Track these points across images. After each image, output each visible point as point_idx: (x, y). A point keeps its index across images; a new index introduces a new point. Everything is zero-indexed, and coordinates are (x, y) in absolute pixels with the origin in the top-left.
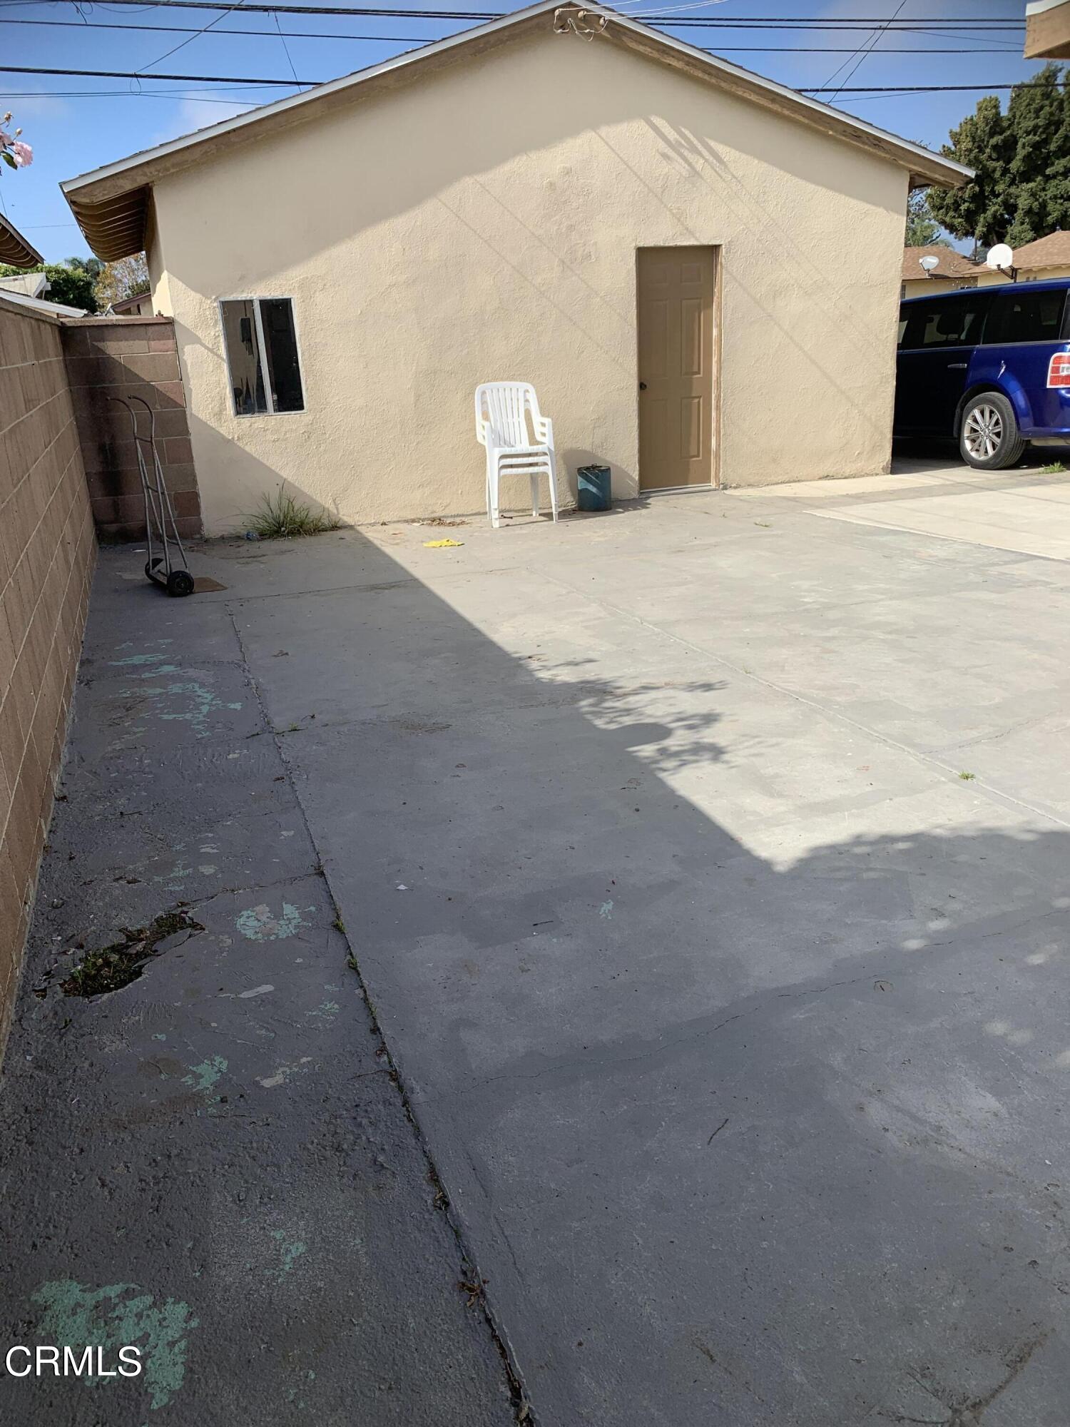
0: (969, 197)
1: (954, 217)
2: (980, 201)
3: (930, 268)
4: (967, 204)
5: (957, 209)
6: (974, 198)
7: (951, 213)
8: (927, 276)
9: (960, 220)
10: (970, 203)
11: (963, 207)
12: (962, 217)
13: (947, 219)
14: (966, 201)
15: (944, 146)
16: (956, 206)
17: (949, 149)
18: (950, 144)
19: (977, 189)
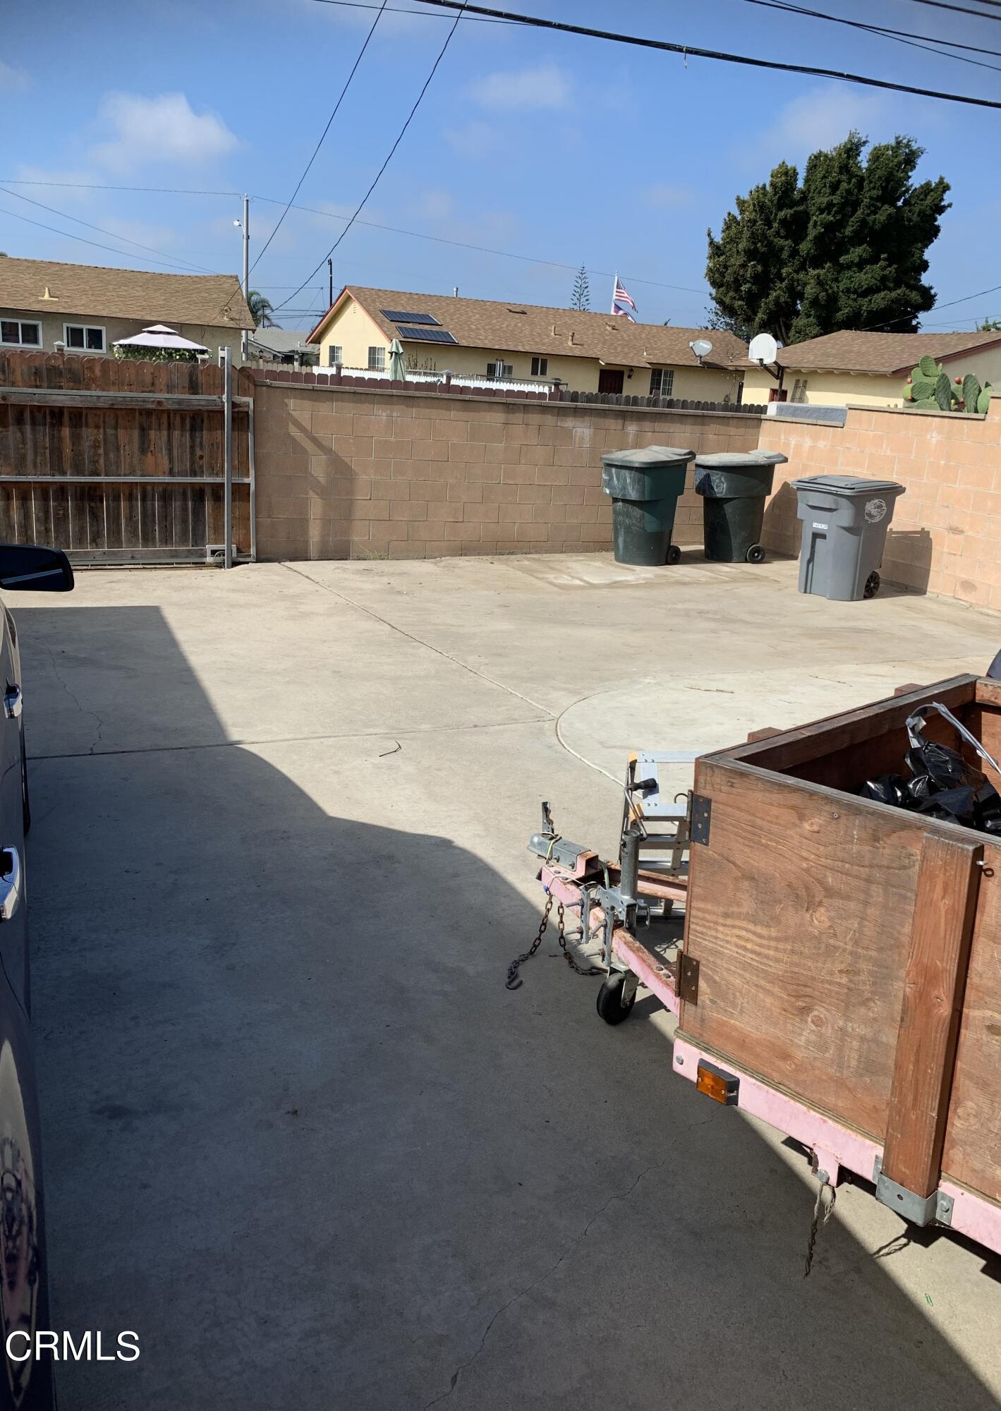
0: (751, 277)
1: (734, 298)
2: (763, 282)
3: (703, 355)
4: (748, 285)
5: (737, 290)
6: (756, 278)
7: (731, 294)
8: (698, 363)
9: (740, 303)
10: (753, 284)
11: (744, 288)
12: (743, 300)
13: (727, 300)
14: (748, 282)
15: (729, 214)
16: (737, 284)
17: (735, 218)
18: (736, 212)
19: (759, 268)
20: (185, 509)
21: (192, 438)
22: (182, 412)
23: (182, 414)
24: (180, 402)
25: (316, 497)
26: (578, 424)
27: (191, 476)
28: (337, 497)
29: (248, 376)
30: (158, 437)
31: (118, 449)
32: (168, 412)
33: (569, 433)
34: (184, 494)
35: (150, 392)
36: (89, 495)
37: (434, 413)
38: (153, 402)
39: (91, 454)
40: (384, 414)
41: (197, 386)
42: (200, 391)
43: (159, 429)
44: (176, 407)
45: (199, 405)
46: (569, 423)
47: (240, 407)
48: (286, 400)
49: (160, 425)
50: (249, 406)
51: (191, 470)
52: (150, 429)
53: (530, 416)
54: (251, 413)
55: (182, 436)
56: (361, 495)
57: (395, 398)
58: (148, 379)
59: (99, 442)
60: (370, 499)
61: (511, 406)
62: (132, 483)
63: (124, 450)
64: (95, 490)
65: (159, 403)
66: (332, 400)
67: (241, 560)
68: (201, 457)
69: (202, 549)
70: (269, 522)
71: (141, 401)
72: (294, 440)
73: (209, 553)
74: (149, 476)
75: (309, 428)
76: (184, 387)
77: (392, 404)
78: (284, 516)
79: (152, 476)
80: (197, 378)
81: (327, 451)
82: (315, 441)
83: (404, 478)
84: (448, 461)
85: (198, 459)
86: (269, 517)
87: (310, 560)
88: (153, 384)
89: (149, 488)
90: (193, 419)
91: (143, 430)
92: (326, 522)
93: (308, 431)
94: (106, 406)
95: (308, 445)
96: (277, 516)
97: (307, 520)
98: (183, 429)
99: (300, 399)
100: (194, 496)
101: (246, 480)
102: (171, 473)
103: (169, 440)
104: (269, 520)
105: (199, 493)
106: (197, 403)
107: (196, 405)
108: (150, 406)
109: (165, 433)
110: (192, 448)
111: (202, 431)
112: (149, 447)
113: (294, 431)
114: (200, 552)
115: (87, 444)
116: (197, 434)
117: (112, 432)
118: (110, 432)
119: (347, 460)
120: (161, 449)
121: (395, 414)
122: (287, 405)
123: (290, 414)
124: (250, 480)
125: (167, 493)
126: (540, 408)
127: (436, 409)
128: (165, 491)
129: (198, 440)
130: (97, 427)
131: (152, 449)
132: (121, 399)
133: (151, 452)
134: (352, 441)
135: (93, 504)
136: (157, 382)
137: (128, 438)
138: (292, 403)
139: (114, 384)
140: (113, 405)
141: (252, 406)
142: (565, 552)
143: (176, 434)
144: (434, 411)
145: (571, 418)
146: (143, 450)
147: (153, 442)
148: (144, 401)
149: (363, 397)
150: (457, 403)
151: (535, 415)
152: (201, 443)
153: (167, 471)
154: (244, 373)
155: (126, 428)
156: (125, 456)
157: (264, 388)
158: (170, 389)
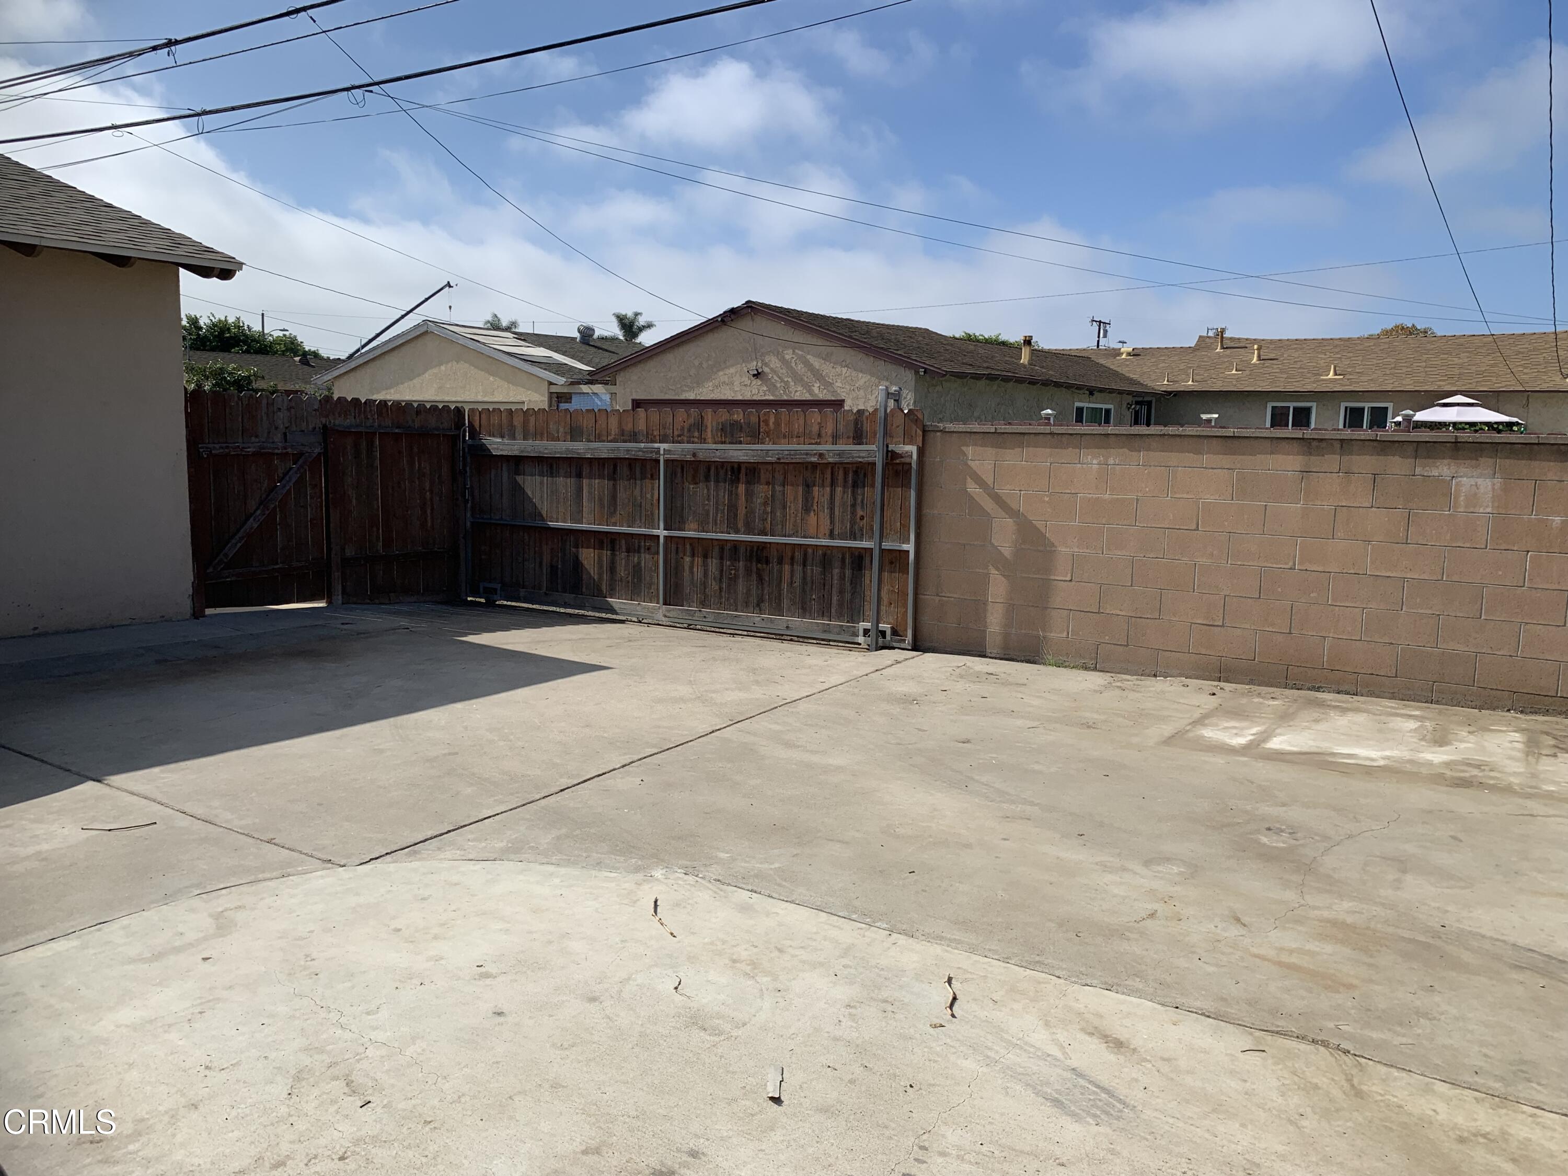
20: (842, 578)
21: (853, 493)
22: (846, 466)
23: (845, 467)
24: (841, 454)
25: (997, 572)
26: (1463, 470)
27: (850, 539)
28: (1024, 575)
29: (916, 420)
30: (820, 494)
31: (784, 507)
32: (833, 465)
33: (1444, 489)
34: (843, 560)
35: (816, 443)
36: (759, 553)
37: (1173, 458)
38: (815, 454)
39: (761, 512)
40: (1095, 462)
41: (862, 435)
42: (865, 440)
43: (823, 486)
44: (837, 459)
45: (859, 457)
46: (1443, 469)
47: (902, 457)
48: (964, 448)
49: (823, 481)
50: (911, 456)
51: (851, 534)
52: (814, 485)
53: (1355, 458)
54: (914, 466)
55: (844, 492)
56: (1061, 574)
57: (1112, 439)
58: (815, 429)
59: (768, 498)
60: (1071, 581)
61: (1315, 444)
62: (794, 544)
63: (790, 510)
64: (762, 550)
65: (821, 455)
66: (1021, 445)
67: (895, 645)
68: (862, 518)
69: (855, 627)
70: (937, 601)
71: (804, 454)
72: (971, 498)
73: (861, 632)
74: (810, 538)
75: (990, 482)
76: (848, 438)
77: (1108, 447)
78: (955, 596)
79: (813, 538)
80: (862, 424)
81: (1013, 513)
82: (998, 499)
83: (1124, 553)
84: (1198, 530)
85: (858, 520)
86: (937, 595)
87: (985, 656)
88: (819, 435)
89: (810, 551)
90: (856, 473)
91: (808, 486)
92: (1011, 608)
93: (989, 486)
94: (774, 459)
95: (988, 505)
96: (946, 595)
97: (985, 603)
98: (845, 486)
99: (982, 446)
100: (852, 562)
101: (905, 547)
102: (832, 536)
103: (831, 498)
104: (937, 599)
105: (859, 559)
106: (857, 455)
107: (857, 457)
108: (814, 459)
109: (828, 489)
110: (854, 506)
111: (864, 487)
112: (812, 506)
113: (973, 488)
114: (852, 629)
115: (759, 501)
116: (859, 492)
117: (781, 488)
118: (778, 488)
119: (1040, 525)
120: (824, 507)
121: (1111, 461)
122: (965, 454)
123: (967, 464)
124: (910, 547)
125: (826, 557)
126: (1375, 444)
127: (1178, 451)
128: (824, 555)
129: (860, 498)
130: (768, 483)
131: (815, 507)
132: (786, 452)
133: (814, 511)
134: (1047, 499)
135: (759, 565)
136: (823, 432)
137: (794, 494)
138: (970, 451)
139: (785, 437)
140: (779, 459)
141: (915, 456)
142: (1437, 702)
143: (839, 490)
144: (1173, 455)
145: (1446, 461)
146: (807, 509)
147: (816, 500)
148: (807, 454)
149: (1064, 439)
150: (1215, 441)
151: (1368, 457)
152: (862, 501)
153: (828, 533)
154: (912, 417)
155: (792, 485)
156: (790, 515)
157: (938, 434)
158: (835, 439)
